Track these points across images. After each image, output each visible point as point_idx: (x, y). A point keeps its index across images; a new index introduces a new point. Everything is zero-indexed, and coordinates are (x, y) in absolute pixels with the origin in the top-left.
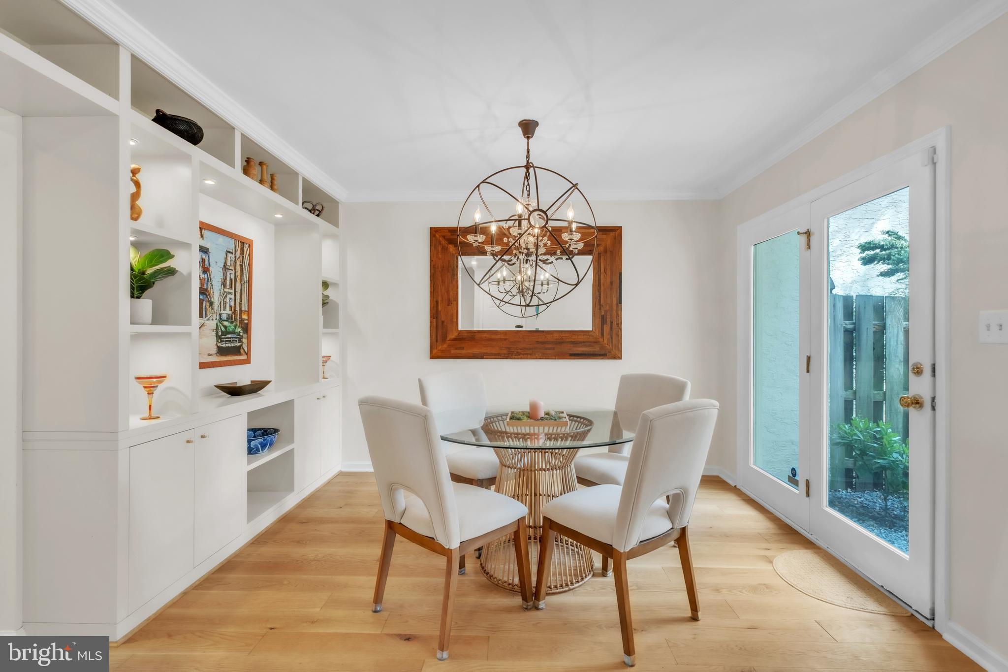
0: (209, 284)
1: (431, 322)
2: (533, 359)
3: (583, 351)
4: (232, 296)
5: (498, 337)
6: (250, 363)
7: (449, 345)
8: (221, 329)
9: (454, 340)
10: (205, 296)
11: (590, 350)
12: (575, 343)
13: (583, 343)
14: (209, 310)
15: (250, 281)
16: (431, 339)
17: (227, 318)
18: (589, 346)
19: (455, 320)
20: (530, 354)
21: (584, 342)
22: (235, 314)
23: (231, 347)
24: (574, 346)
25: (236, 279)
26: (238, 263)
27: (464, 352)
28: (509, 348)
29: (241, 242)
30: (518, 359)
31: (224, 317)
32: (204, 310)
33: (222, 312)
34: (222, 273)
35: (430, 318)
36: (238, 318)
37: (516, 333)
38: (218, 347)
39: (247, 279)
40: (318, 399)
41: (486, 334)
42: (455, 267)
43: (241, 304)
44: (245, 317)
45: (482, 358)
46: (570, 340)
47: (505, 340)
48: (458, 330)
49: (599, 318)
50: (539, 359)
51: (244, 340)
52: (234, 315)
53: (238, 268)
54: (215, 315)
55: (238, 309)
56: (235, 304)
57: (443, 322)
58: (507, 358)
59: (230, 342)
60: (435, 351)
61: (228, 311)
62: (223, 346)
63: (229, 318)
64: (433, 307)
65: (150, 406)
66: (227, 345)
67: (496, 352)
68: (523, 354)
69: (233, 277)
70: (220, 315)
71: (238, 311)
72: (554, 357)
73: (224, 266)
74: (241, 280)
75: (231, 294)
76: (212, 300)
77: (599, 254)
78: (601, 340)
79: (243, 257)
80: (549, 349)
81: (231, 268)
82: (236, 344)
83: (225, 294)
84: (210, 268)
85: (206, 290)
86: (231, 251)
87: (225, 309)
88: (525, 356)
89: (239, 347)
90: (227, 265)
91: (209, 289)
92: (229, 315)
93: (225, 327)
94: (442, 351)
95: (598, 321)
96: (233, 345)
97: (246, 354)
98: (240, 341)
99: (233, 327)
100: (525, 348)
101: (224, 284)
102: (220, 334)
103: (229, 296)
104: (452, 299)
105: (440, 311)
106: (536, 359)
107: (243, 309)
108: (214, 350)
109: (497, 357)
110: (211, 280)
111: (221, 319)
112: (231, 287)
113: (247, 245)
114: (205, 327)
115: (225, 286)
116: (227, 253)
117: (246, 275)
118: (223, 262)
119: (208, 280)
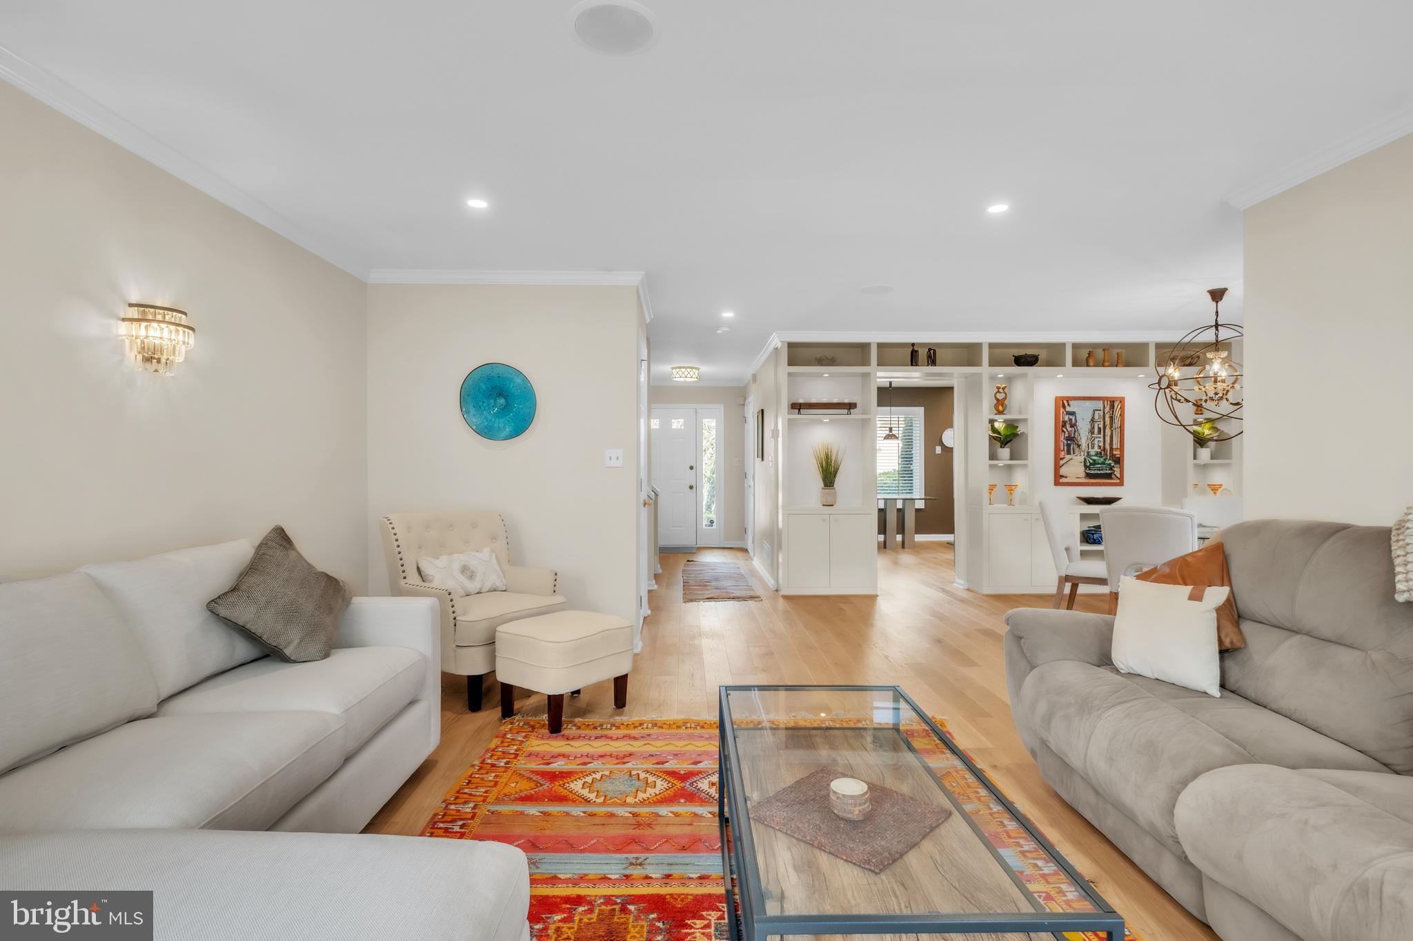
4: (1102, 439)
6: (1123, 485)
8: (1089, 462)
14: (1077, 450)
15: (1122, 428)
22: (1104, 451)
25: (1105, 427)
26: (1107, 416)
29: (1110, 401)
31: (1092, 452)
33: (1090, 450)
36: (1108, 454)
38: (1087, 473)
39: (1119, 426)
43: (1111, 444)
44: (1117, 453)
51: (1117, 471)
53: (1107, 419)
54: (1082, 453)
55: (1108, 447)
56: (1104, 444)
59: (1099, 470)
61: (1096, 449)
62: (1092, 472)
63: (1097, 454)
66: (1097, 472)
69: (1101, 426)
70: (1088, 452)
71: (1109, 449)
73: (1092, 420)
74: (1111, 427)
75: (1100, 438)
76: (1080, 443)
79: (1113, 411)
81: (1099, 420)
82: (1107, 472)
83: (1093, 438)
84: (1077, 424)
85: (1074, 437)
86: (1100, 409)
87: (1093, 448)
89: (1111, 474)
90: (1094, 419)
91: (1076, 437)
92: (1097, 452)
93: (1094, 460)
96: (1102, 472)
97: (1118, 479)
98: (1111, 469)
99: (1103, 460)
102: (1088, 464)
103: (1096, 440)
107: (1114, 447)
108: (1083, 474)
111: (1088, 455)
112: (1099, 432)
113: (1118, 402)
115: (1093, 433)
116: (1094, 411)
117: (1117, 423)
118: (1090, 418)
119: (1075, 431)
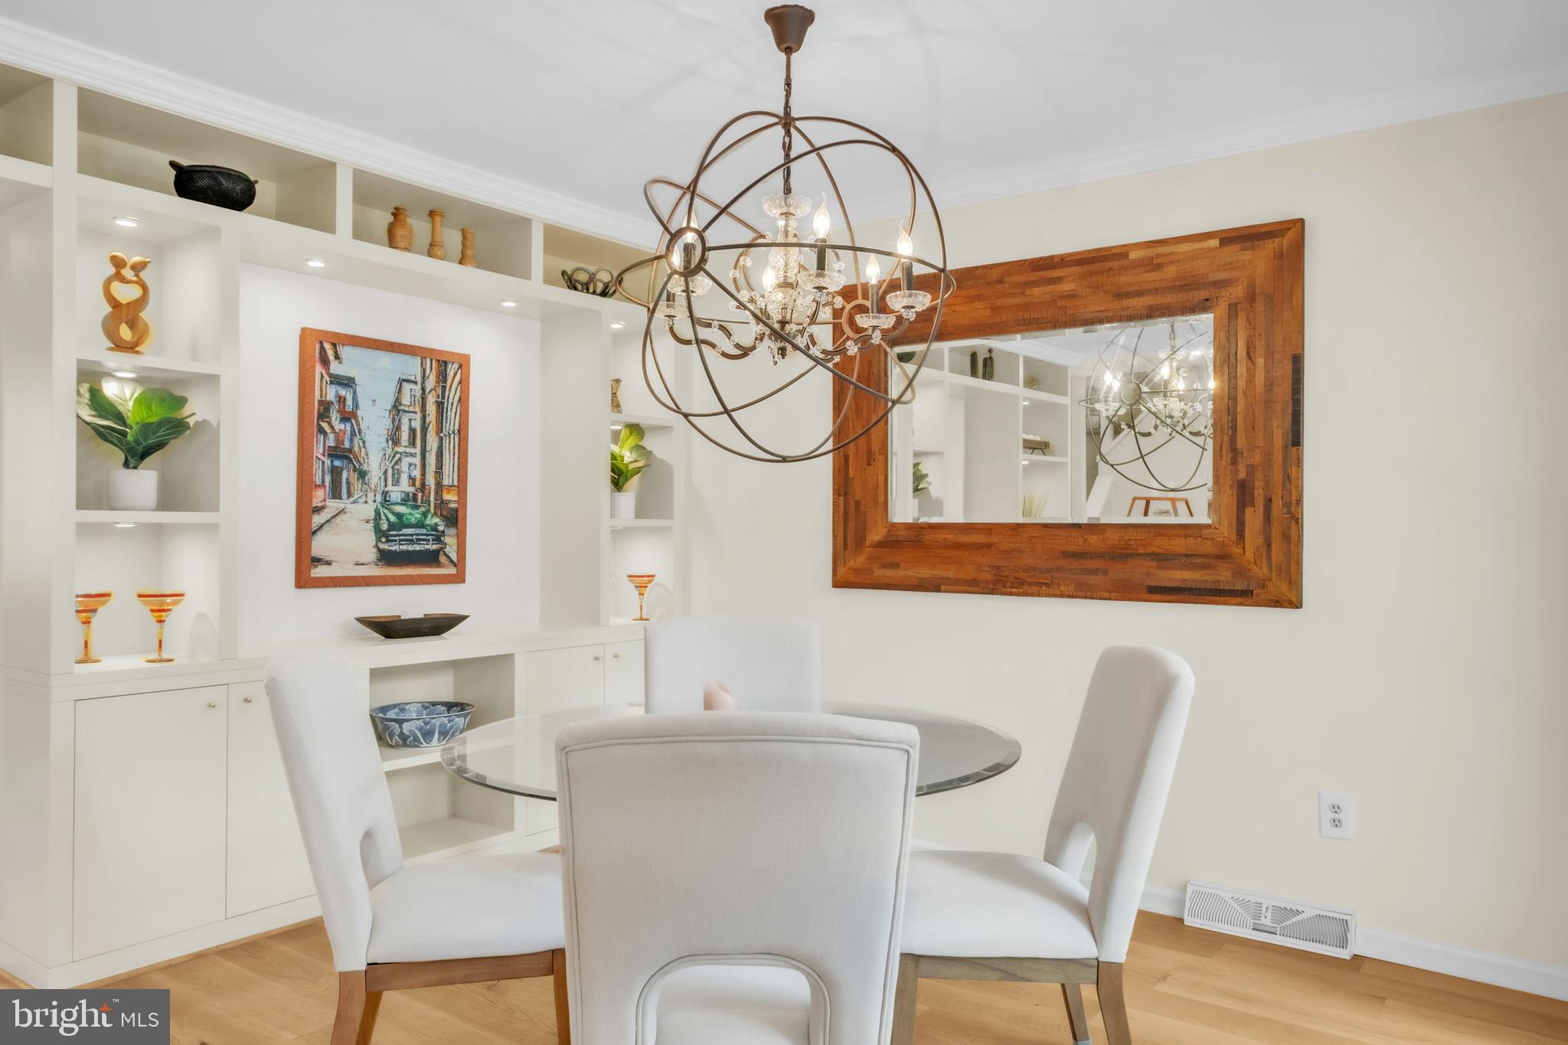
0: (356, 440)
1: (835, 504)
2: (1055, 596)
3: (1184, 581)
4: (417, 460)
5: (973, 538)
6: (464, 581)
7: (869, 558)
8: (388, 519)
9: (879, 545)
10: (346, 461)
11: (1205, 578)
12: (1164, 559)
13: (1188, 559)
14: (357, 485)
15: (462, 432)
16: (834, 543)
17: (403, 500)
18: (1203, 567)
19: (881, 499)
20: (1047, 585)
21: (1187, 555)
22: (423, 492)
23: (414, 551)
24: (1159, 568)
25: (424, 429)
26: (431, 400)
27: (899, 574)
28: (998, 568)
29: (438, 361)
30: (1018, 595)
31: (395, 496)
32: (344, 485)
33: (390, 488)
34: (390, 420)
35: (834, 494)
36: (432, 499)
37: (1013, 529)
38: (381, 552)
39: (457, 427)
40: (597, 659)
41: (945, 531)
42: (883, 374)
43: (439, 473)
44: (450, 497)
45: (938, 590)
46: (1150, 550)
47: (989, 546)
48: (887, 522)
49: (1231, 487)
50: (1069, 597)
51: (450, 541)
52: (420, 495)
53: (431, 408)
54: (371, 495)
55: (431, 481)
56: (423, 474)
57: (858, 503)
58: (992, 592)
59: (411, 542)
60: (842, 571)
61: (405, 486)
62: (393, 548)
63: (408, 500)
64: (839, 471)
65: (160, 642)
66: (404, 548)
67: (968, 578)
68: (1030, 584)
69: (417, 425)
70: (385, 494)
71: (433, 490)
72: (1106, 595)
73: (395, 407)
74: (440, 429)
75: (413, 455)
76: (365, 467)
77: (1233, 309)
78: (1236, 550)
79: (444, 388)
80: (1094, 572)
81: (411, 409)
82: (427, 547)
83: (398, 456)
84: (359, 413)
85: (350, 450)
86: (413, 378)
87: (397, 482)
88: (1035, 589)
89: (436, 553)
90: (400, 404)
91: (356, 449)
92: (407, 494)
93: (399, 516)
94: (856, 569)
95: (1230, 497)
96: (418, 548)
97: (455, 565)
98: (438, 539)
99: (419, 516)
100: (1034, 569)
101: (394, 439)
102: (385, 527)
103: (406, 461)
104: (875, 448)
105: (852, 479)
106: (1062, 596)
107: (446, 481)
108: (371, 555)
109: (970, 589)
110: (360, 433)
111: (385, 500)
112: (413, 443)
113: (456, 366)
114: (348, 515)
115: (396, 443)
116: (402, 381)
117: (452, 423)
118: (392, 399)
119: (353, 434)
